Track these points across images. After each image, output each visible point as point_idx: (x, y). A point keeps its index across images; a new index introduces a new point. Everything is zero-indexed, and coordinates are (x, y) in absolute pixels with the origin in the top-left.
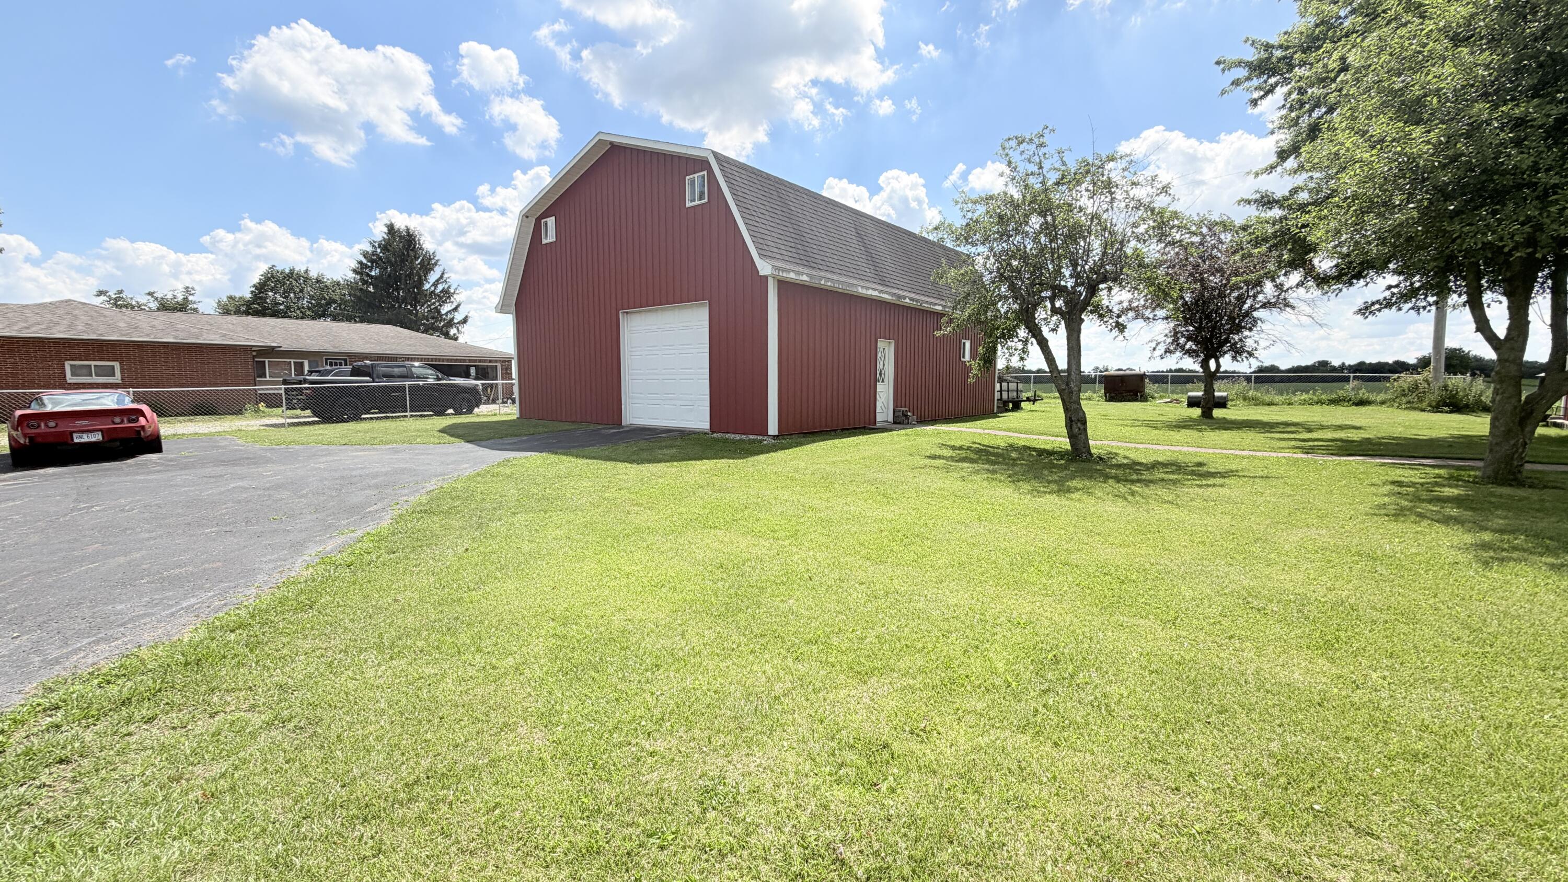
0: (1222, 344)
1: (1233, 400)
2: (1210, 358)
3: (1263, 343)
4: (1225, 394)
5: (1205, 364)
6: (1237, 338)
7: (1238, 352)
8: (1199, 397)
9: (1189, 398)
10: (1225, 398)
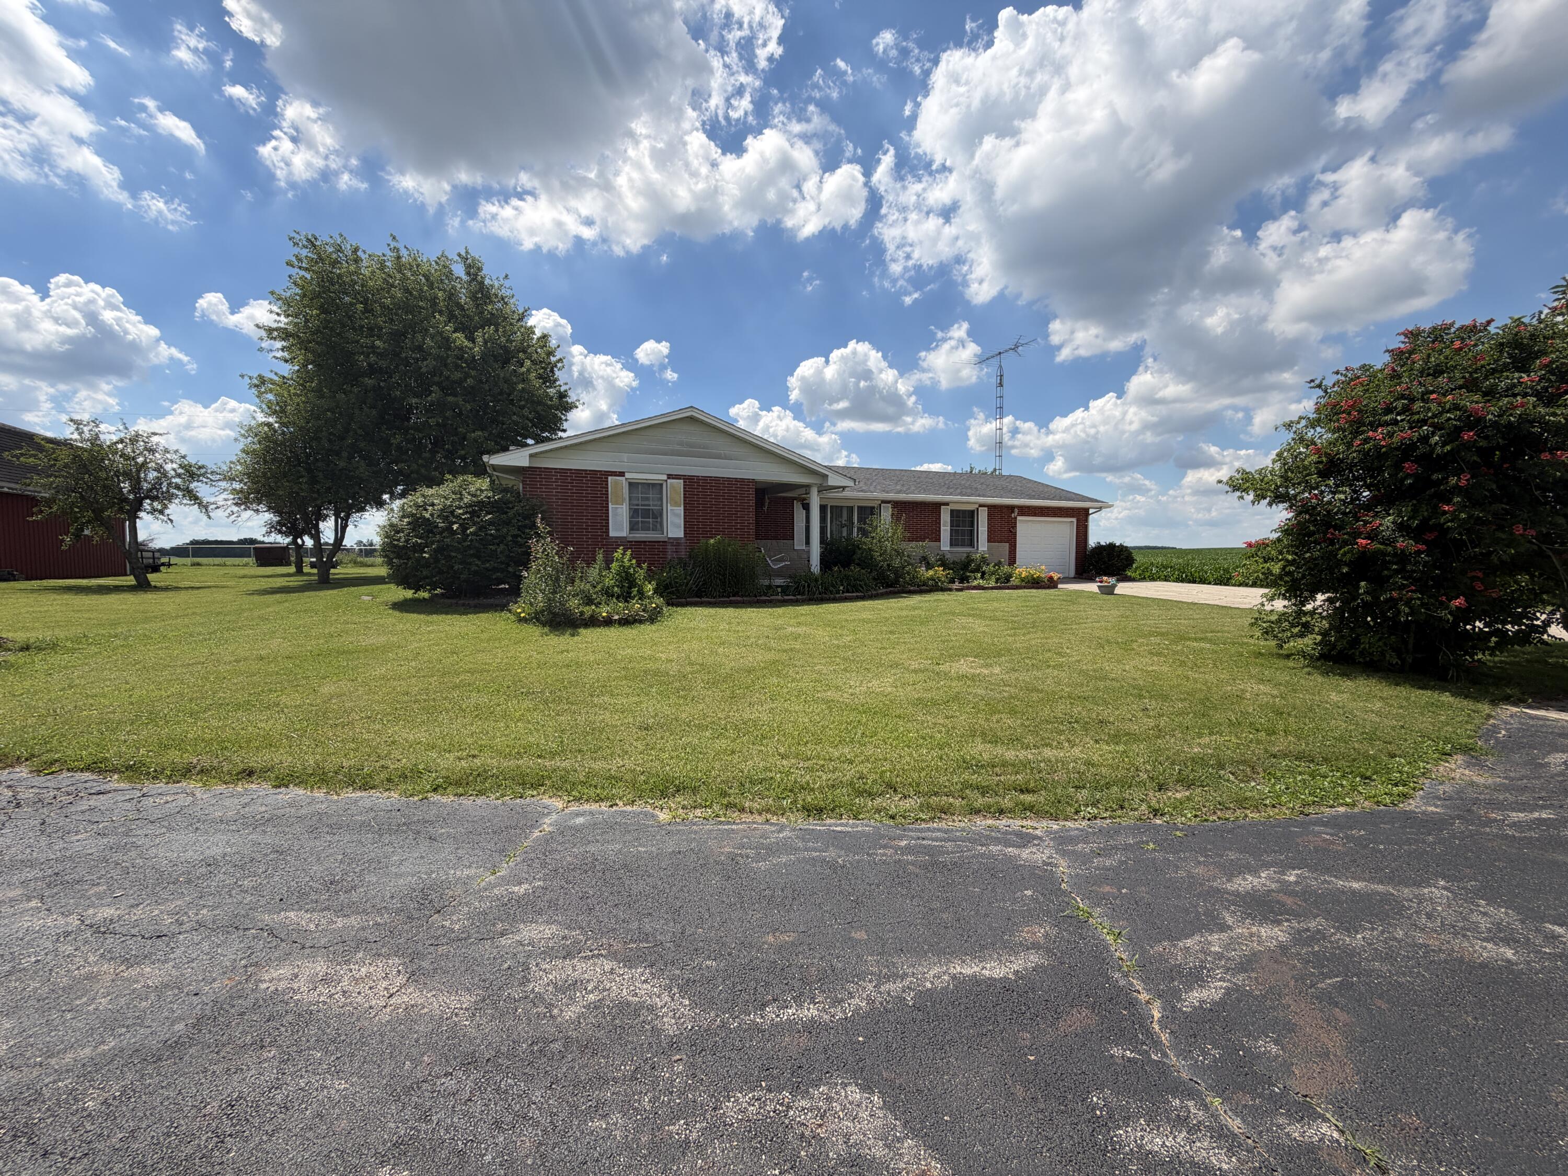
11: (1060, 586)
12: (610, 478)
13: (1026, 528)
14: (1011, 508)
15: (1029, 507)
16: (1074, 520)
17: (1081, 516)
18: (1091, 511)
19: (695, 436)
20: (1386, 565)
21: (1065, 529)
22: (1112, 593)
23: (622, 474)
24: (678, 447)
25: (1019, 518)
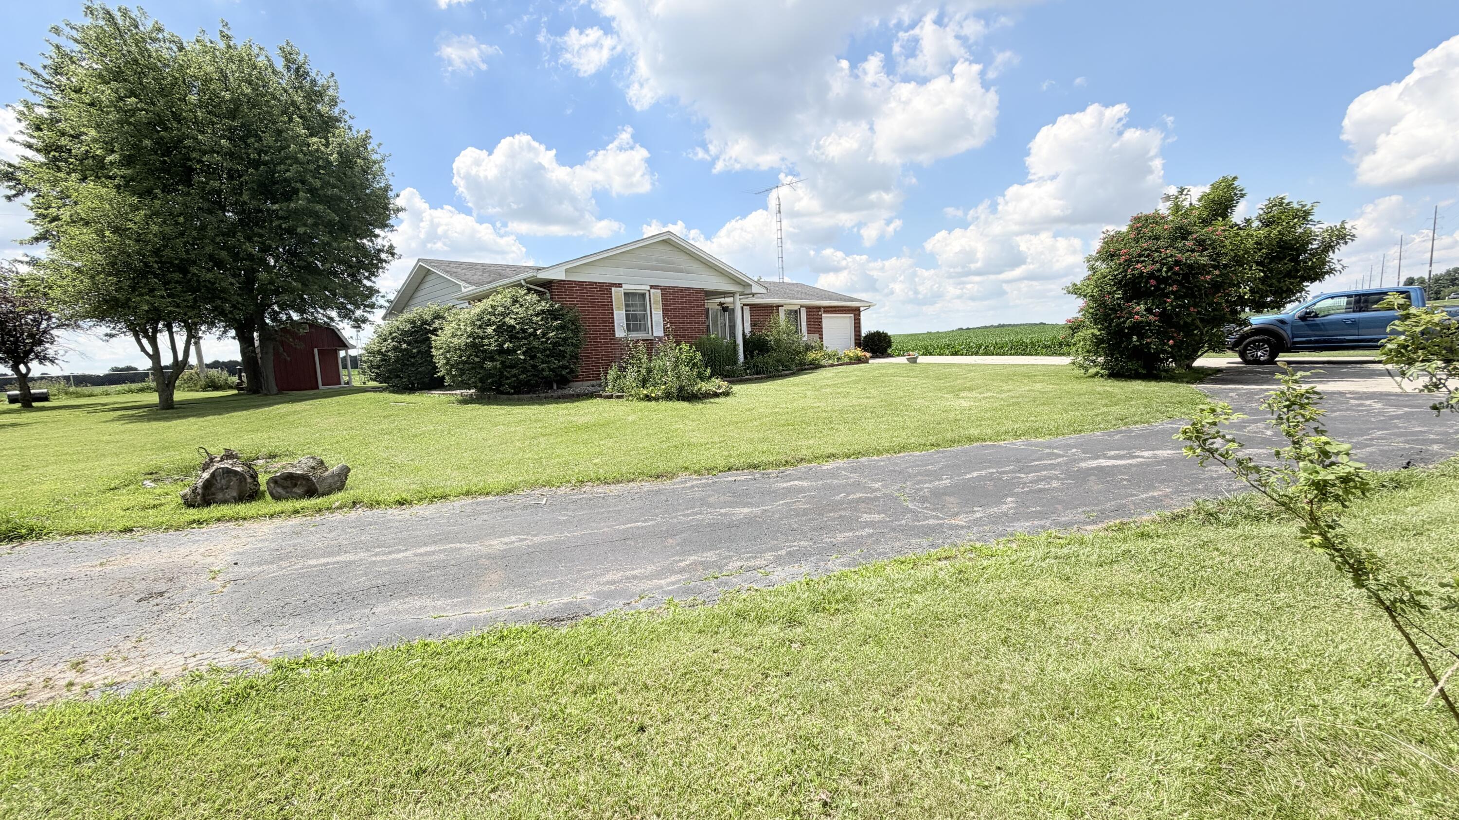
0: (27, 353)
1: (55, 395)
2: (19, 364)
3: (61, 352)
4: (45, 391)
5: (15, 368)
6: (39, 349)
7: (43, 359)
8: (16, 395)
9: (9, 396)
10: (45, 394)
11: (870, 361)
12: (613, 289)
13: (829, 322)
14: (819, 308)
15: (831, 307)
16: (852, 315)
17: (856, 312)
18: (862, 309)
19: (667, 254)
20: (1143, 327)
21: (847, 320)
22: (915, 362)
23: (620, 285)
24: (655, 264)
25: (824, 315)
